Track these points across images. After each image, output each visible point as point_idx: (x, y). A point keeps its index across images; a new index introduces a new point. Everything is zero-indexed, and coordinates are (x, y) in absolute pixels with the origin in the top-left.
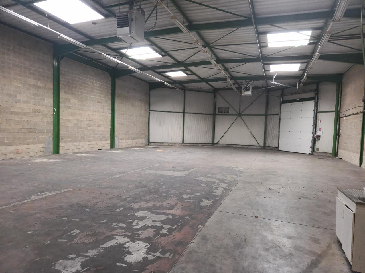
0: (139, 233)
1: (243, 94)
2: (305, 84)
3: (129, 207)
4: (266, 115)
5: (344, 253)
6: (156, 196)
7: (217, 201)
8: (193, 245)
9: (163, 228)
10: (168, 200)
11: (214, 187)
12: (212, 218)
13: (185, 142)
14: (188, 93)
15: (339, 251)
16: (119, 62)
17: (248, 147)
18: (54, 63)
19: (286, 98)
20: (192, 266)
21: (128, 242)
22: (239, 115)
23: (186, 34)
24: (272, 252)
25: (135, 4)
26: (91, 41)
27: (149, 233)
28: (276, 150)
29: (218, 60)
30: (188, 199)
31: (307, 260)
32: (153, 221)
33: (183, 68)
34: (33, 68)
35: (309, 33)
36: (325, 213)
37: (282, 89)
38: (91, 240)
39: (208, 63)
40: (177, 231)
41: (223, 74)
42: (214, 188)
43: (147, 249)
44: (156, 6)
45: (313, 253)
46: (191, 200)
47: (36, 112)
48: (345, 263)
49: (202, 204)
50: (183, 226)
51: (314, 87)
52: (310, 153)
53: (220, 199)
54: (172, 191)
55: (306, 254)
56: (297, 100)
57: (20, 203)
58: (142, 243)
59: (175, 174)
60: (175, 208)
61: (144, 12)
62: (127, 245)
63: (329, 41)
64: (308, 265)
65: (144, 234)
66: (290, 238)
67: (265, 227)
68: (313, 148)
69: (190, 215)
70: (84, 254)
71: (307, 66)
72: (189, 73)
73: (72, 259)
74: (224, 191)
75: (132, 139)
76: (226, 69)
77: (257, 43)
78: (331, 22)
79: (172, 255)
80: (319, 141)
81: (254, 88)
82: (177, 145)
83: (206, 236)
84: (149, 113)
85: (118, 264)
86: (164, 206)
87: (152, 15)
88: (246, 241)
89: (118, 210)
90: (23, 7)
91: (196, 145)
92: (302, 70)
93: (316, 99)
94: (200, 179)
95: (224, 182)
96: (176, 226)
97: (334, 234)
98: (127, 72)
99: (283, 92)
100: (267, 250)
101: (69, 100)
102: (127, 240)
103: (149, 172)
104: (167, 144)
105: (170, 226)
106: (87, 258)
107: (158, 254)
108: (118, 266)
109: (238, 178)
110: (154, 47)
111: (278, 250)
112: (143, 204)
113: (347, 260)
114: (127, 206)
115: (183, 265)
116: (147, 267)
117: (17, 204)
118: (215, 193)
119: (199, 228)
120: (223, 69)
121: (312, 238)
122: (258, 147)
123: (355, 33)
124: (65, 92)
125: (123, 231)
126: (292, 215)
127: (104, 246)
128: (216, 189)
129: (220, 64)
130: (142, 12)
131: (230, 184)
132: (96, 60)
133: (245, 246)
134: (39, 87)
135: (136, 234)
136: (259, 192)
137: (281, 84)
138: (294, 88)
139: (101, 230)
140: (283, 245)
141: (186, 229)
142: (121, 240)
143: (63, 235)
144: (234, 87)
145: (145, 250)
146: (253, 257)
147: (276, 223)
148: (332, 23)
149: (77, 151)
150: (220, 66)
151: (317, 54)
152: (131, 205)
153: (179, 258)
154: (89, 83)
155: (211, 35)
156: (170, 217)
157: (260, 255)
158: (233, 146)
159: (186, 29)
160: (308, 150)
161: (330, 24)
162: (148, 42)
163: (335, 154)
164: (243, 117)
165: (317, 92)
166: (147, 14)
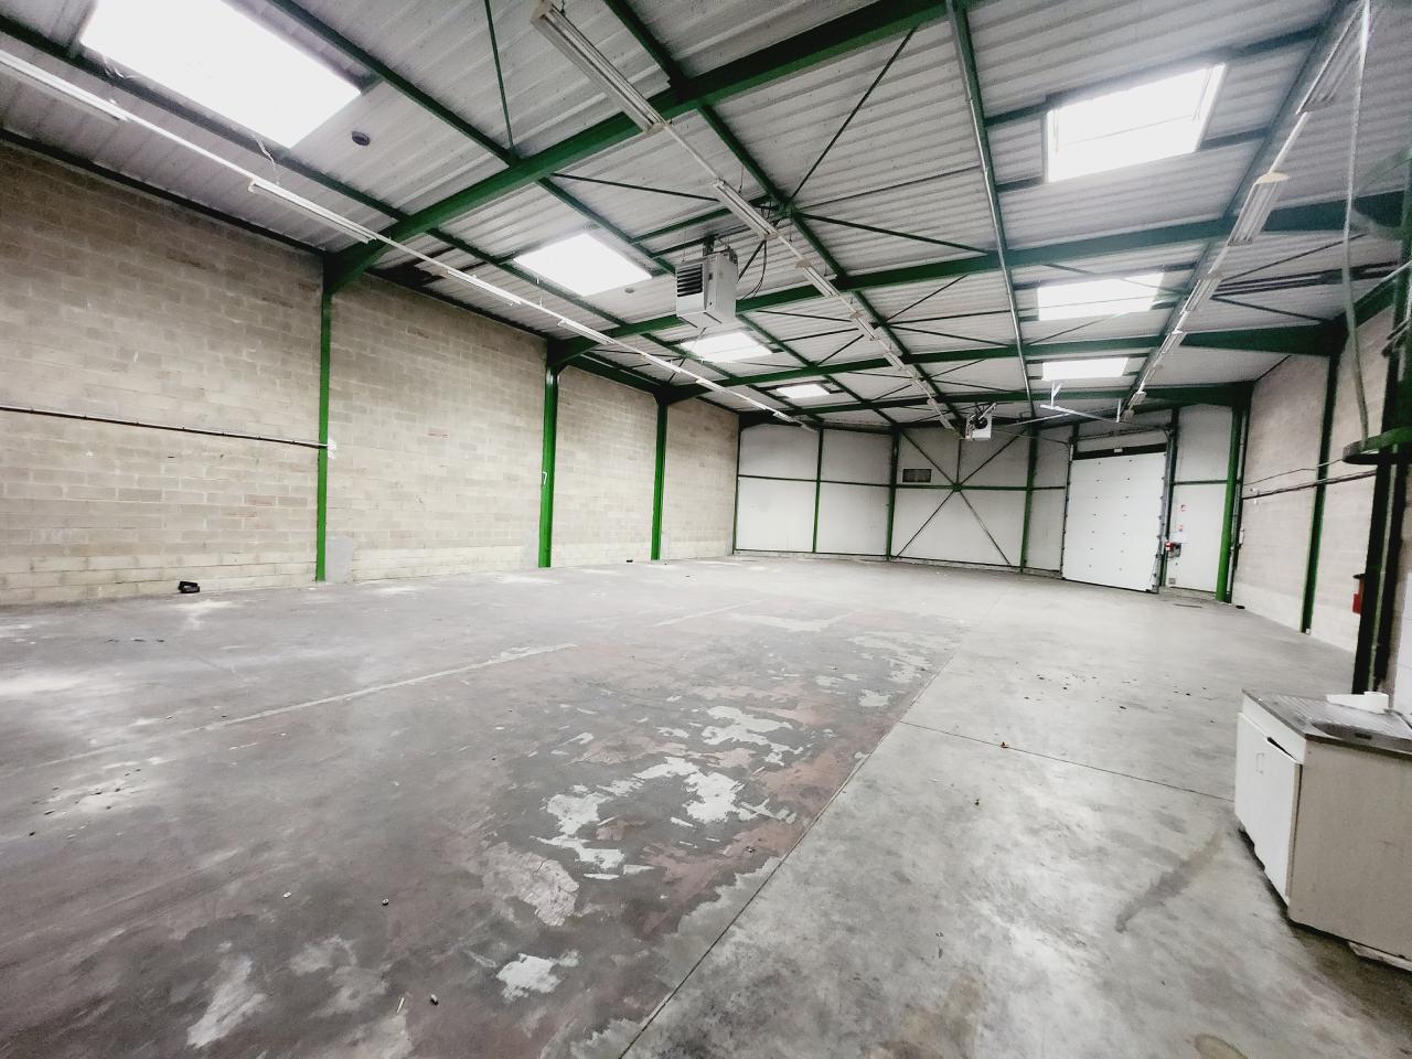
0: (718, 755)
1: (968, 437)
2: (1139, 410)
3: (694, 695)
4: (1030, 489)
5: (1261, 866)
6: (754, 674)
7: (901, 700)
8: (845, 797)
9: (771, 751)
10: (782, 685)
11: (893, 662)
12: (889, 739)
13: (817, 551)
14: (829, 435)
15: (1244, 860)
16: (678, 370)
17: (978, 567)
18: (548, 380)
19: (1084, 446)
20: (842, 847)
21: (694, 773)
22: (957, 487)
23: (830, 300)
24: (1047, 841)
25: (716, 242)
26: (622, 328)
27: (741, 757)
28: (1056, 576)
29: (908, 357)
30: (830, 688)
31: (1148, 873)
32: (749, 731)
33: (821, 378)
34: (507, 391)
35: (1158, 278)
36: (1198, 753)
37: (1075, 423)
38: (617, 758)
39: (883, 363)
40: (804, 762)
41: (919, 388)
42: (892, 665)
43: (736, 794)
44: (764, 242)
45: (1168, 856)
46: (837, 690)
47: (511, 479)
48: (1266, 894)
49: (864, 702)
50: (817, 751)
51: (1166, 417)
52: (1150, 588)
53: (908, 693)
54: (791, 666)
55: (1146, 854)
56: (1116, 451)
57: (480, 666)
58: (725, 778)
59: (795, 626)
60: (799, 707)
61: (736, 256)
62: (691, 780)
63: (1214, 298)
64: (1152, 885)
65: (729, 760)
66: (1098, 808)
67: (1028, 773)
68: (1161, 577)
69: (834, 727)
70: (604, 788)
71: (1145, 364)
72: (835, 388)
73: (581, 795)
74: (918, 675)
75: (698, 540)
76: (926, 377)
77: (1009, 311)
78: (1222, 247)
79: (794, 815)
80: (1176, 560)
81: (998, 422)
82: (801, 558)
83: (875, 781)
84: (737, 481)
85: (674, 820)
86: (772, 699)
87: (754, 263)
88: (977, 804)
89: (670, 699)
90: (495, 268)
91: (844, 558)
92: (1131, 374)
93: (1170, 448)
94: (857, 640)
95: (917, 653)
96: (801, 749)
97: (1229, 812)
98: (694, 391)
99: (1076, 431)
100: (1034, 832)
101: (572, 454)
102: (692, 767)
103: (737, 617)
104: (776, 554)
105: (787, 748)
106: (608, 798)
107: (761, 809)
108: (674, 824)
109: (954, 645)
110: (755, 332)
111: (1066, 836)
112: (724, 691)
113: (1272, 890)
114: (690, 693)
115: (822, 843)
116: (737, 837)
117: (474, 666)
118: (895, 679)
119: (858, 760)
120: (920, 376)
121: (1160, 813)
122: (1006, 569)
123: (1292, 272)
124: (566, 439)
125: (683, 746)
126: (1102, 750)
127: (645, 775)
128: (898, 667)
129: (911, 366)
130: (731, 258)
131: (932, 657)
132: (629, 369)
133: (975, 817)
134: (517, 429)
135: (711, 757)
136: (1010, 683)
137: (1072, 412)
138: (1109, 420)
139: (638, 740)
140: (1079, 826)
141: (827, 758)
142: (677, 766)
143: (562, 741)
144: (945, 420)
145: (733, 797)
146: (997, 846)
147: (1059, 767)
148: (1225, 250)
149: (584, 562)
150: (910, 370)
151: (1176, 332)
152: (697, 690)
153: (810, 825)
154: (614, 418)
155: (889, 298)
156: (787, 725)
157: (1016, 844)
158: (938, 563)
159: (830, 289)
160: (1148, 582)
161: (1217, 254)
162: (742, 324)
163: (1225, 596)
164: (966, 492)
165: (1174, 429)
166: (742, 260)
